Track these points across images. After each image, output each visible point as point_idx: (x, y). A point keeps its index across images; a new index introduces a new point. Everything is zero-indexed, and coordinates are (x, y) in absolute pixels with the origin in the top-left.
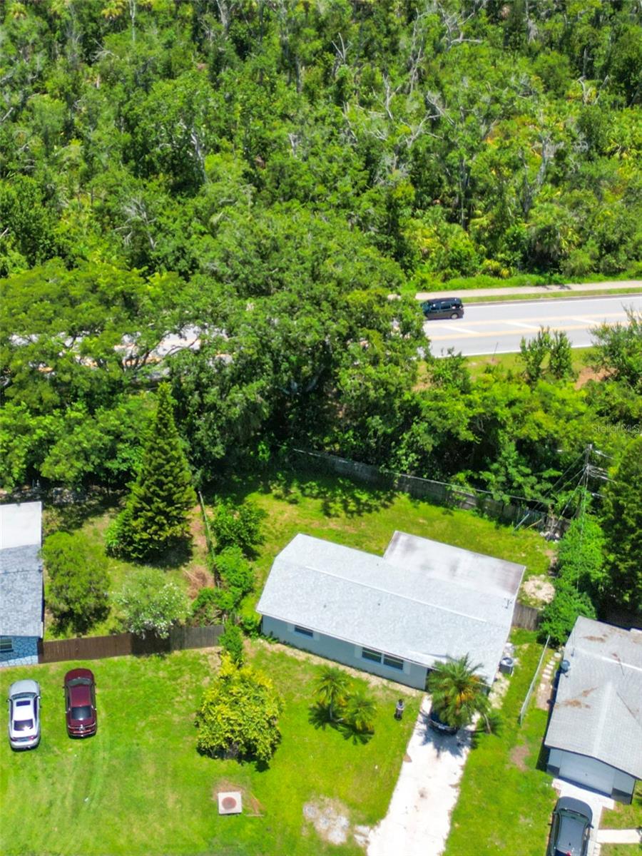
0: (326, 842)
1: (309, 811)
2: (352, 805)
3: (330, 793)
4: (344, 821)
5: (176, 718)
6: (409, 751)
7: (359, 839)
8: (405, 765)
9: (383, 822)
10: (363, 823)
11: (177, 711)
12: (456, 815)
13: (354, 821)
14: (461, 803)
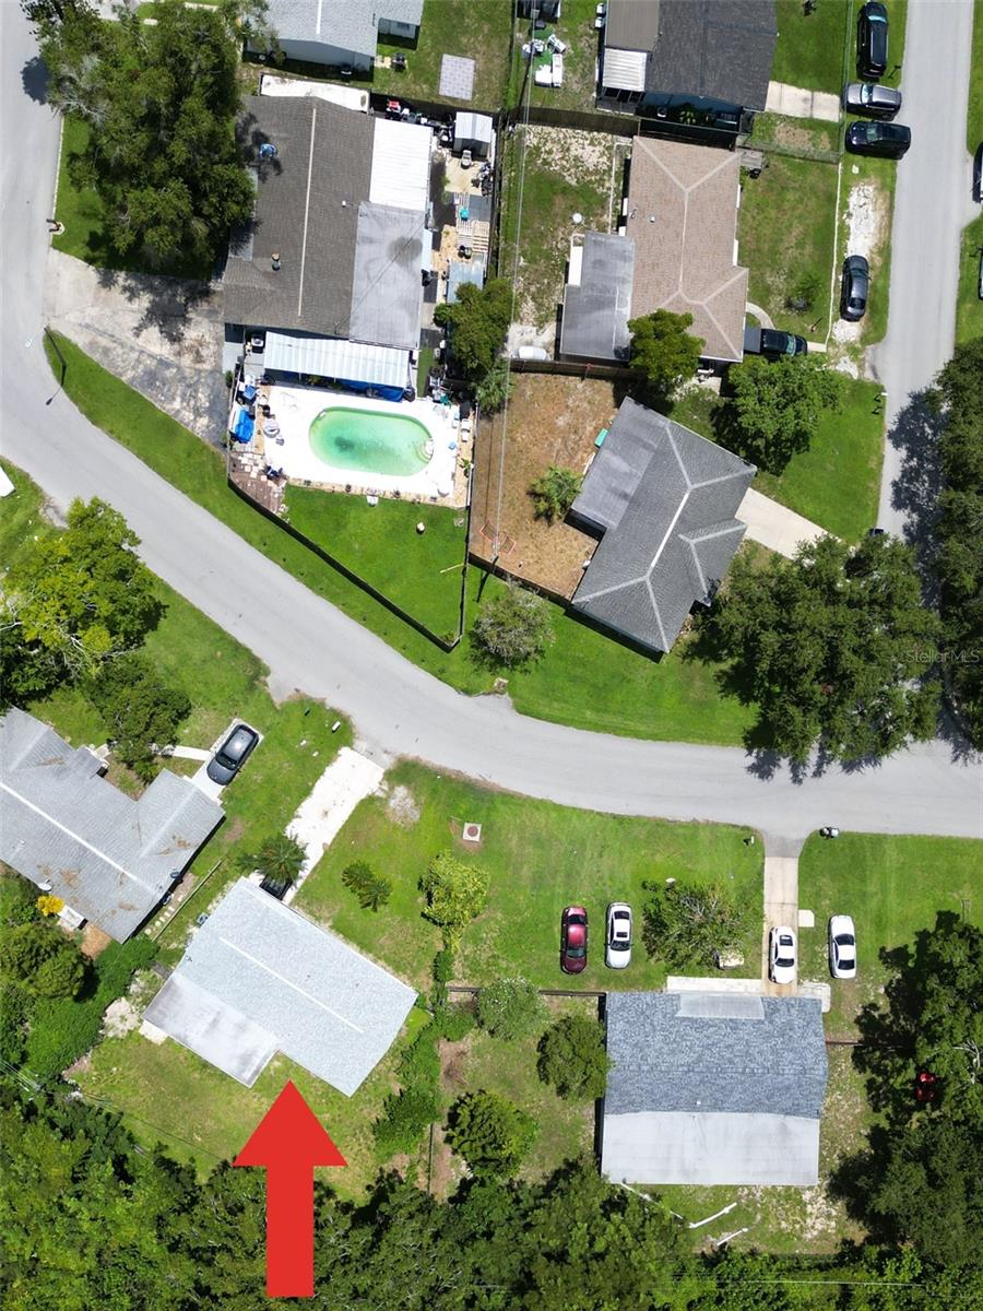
0: (409, 788)
1: (415, 816)
2: (382, 815)
3: (395, 827)
4: (392, 803)
5: (499, 915)
6: (321, 853)
7: (386, 788)
8: (329, 842)
9: (364, 797)
10: (379, 799)
11: (497, 922)
12: (306, 792)
13: (384, 801)
14: (299, 803)
